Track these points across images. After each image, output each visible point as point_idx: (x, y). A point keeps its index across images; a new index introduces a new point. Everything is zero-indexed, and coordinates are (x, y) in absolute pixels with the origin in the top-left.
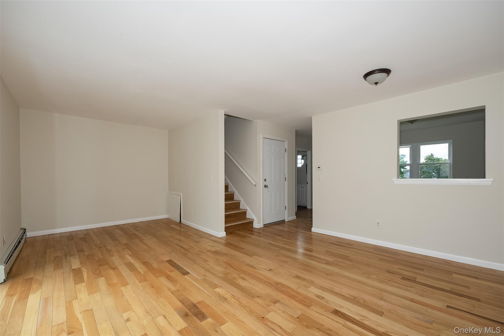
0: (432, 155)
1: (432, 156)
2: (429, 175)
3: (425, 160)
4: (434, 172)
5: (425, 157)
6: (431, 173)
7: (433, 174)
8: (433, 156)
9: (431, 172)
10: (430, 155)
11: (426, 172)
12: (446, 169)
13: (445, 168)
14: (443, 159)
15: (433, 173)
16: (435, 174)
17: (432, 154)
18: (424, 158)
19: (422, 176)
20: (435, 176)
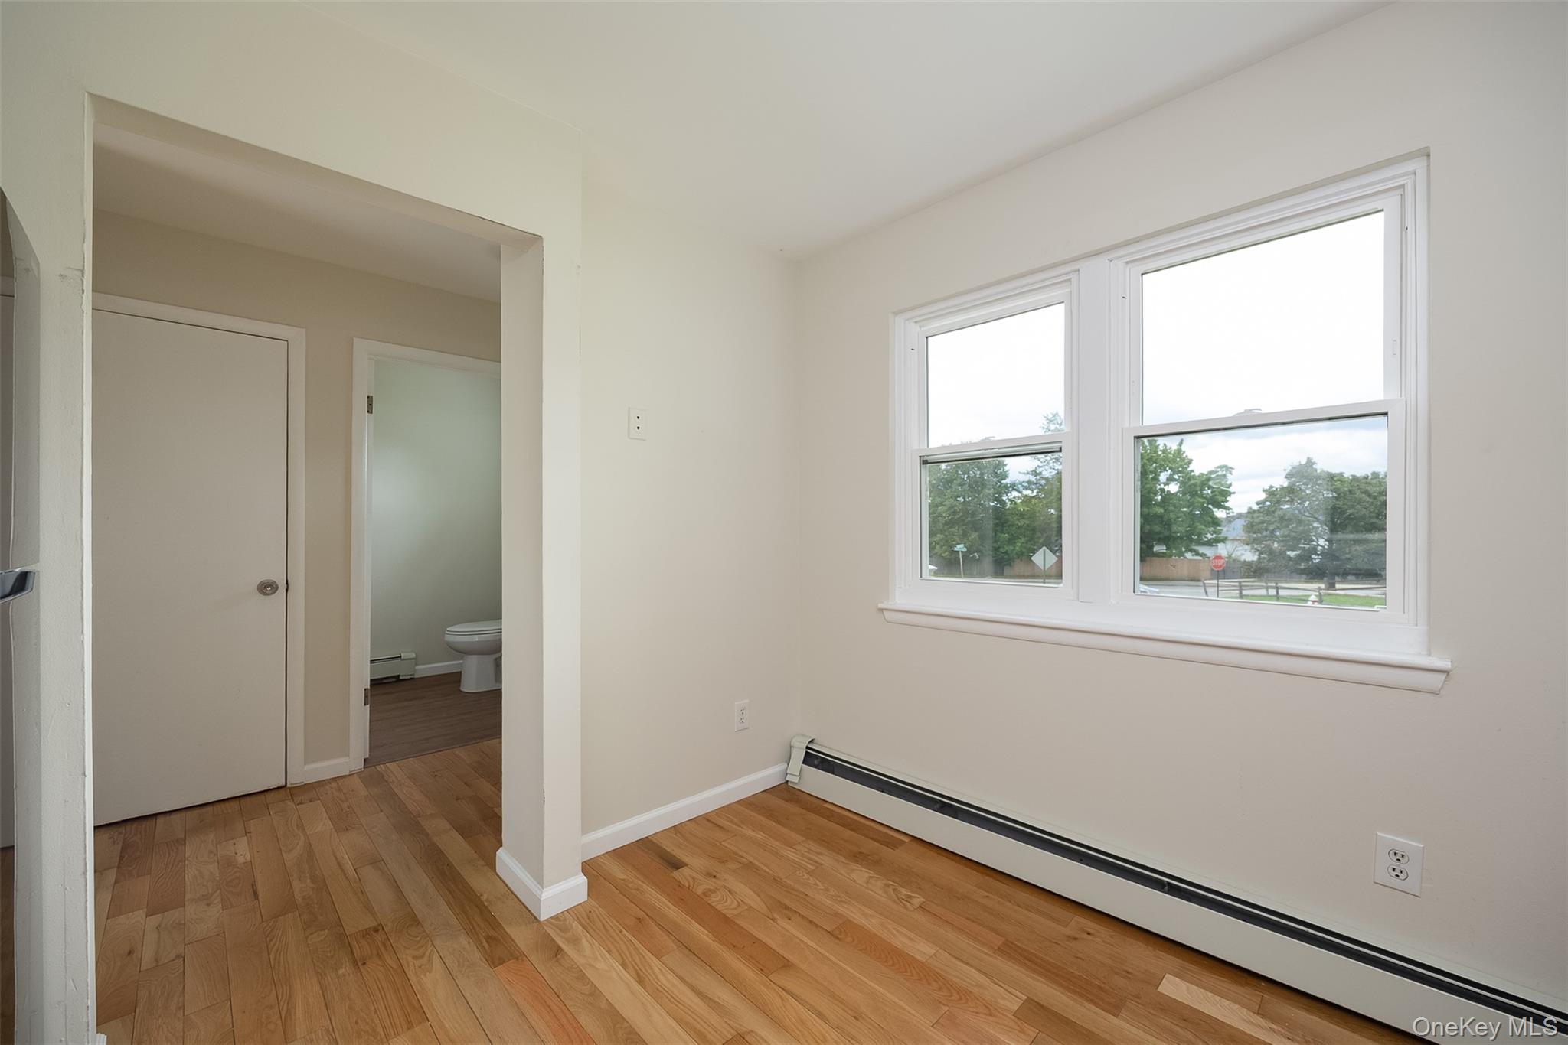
0: (1310, 463)
1: (1311, 466)
2: (1301, 528)
3: (1286, 477)
4: (1316, 518)
5: (1288, 471)
6: (1307, 522)
7: (1316, 525)
8: (1314, 466)
9: (1309, 521)
10: (1304, 462)
11: (1290, 520)
12: (1355, 509)
13: (1353, 506)
14: (1346, 475)
15: (1314, 522)
16: (1322, 527)
17: (1309, 460)
18: (1285, 474)
19: (1278, 534)
20: (1319, 532)
